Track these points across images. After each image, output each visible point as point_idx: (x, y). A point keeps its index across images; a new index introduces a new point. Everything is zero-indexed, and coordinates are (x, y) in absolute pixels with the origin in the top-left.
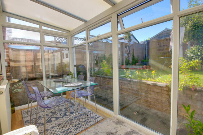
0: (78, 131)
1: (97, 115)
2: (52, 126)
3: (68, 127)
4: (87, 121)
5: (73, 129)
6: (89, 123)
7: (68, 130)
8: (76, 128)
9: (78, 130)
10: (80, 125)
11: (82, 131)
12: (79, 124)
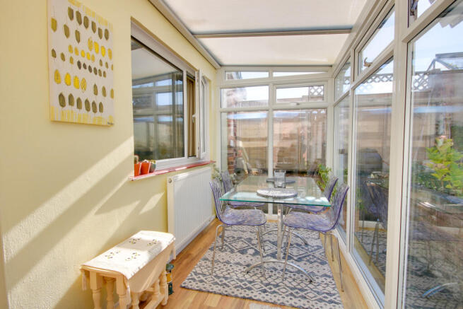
0: (261, 296)
1: (334, 294)
2: (239, 261)
3: (254, 278)
4: (297, 293)
5: (257, 286)
6: (295, 297)
7: (250, 282)
8: (265, 288)
9: (263, 295)
10: (276, 290)
11: (266, 302)
12: (277, 286)
